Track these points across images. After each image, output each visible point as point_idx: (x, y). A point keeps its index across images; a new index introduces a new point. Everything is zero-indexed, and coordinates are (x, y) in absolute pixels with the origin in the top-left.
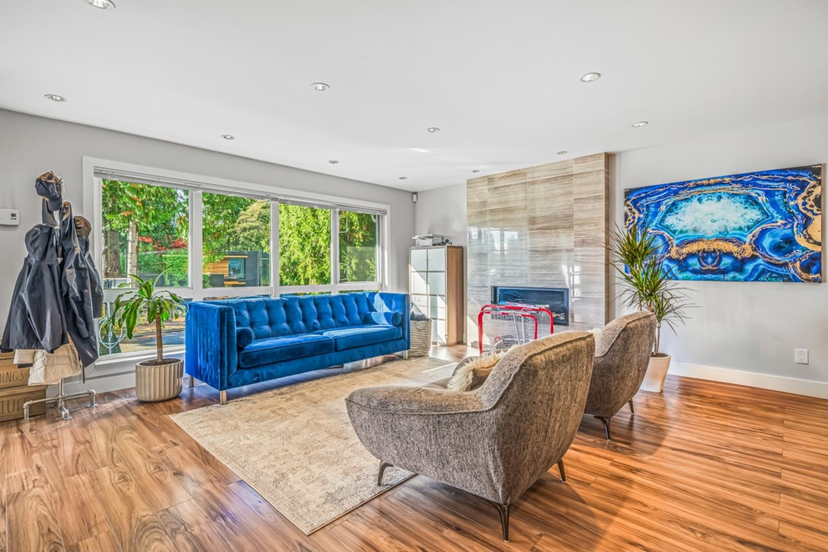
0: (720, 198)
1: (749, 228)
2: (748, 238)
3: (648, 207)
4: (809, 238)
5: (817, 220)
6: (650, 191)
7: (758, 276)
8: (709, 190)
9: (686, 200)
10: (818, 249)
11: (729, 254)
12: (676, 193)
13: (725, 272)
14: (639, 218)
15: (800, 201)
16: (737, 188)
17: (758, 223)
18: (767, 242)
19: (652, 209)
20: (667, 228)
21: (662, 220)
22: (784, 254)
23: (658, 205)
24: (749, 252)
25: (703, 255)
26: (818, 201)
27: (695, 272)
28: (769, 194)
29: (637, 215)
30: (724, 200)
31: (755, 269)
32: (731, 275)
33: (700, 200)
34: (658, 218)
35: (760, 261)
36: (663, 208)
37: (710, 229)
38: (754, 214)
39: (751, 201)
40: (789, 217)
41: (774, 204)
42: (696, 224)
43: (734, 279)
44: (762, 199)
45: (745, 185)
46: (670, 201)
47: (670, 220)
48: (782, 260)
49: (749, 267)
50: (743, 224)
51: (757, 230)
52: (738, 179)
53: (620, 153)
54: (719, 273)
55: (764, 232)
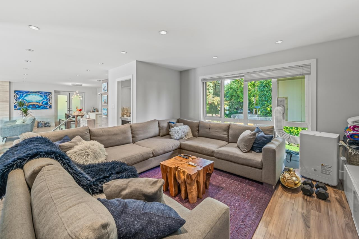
0: (36, 95)
1: (41, 101)
2: (41, 102)
3: (20, 95)
4: (50, 103)
5: (51, 100)
6: (20, 91)
7: (43, 108)
8: (34, 93)
9: (29, 94)
10: (51, 104)
11: (38, 105)
12: (27, 93)
13: (37, 108)
14: (18, 97)
15: (49, 97)
16: (39, 94)
17: (42, 100)
18: (44, 103)
19: (21, 95)
20: (25, 99)
21: (24, 98)
22: (46, 105)
23: (23, 95)
24: (41, 105)
25: (33, 105)
26: (51, 97)
27: (31, 108)
28: (44, 95)
29: (17, 96)
30: (37, 96)
31: (42, 107)
32: (38, 108)
33: (32, 95)
34: (23, 97)
35: (43, 106)
36: (24, 95)
37: (34, 100)
38: (42, 98)
39: (41, 96)
40: (47, 99)
41: (45, 97)
42: (31, 99)
43: (38, 109)
44: (43, 96)
45: (40, 93)
46: (26, 94)
47: (26, 98)
48: (46, 106)
49: (41, 107)
50: (40, 100)
51: (42, 101)
52: (39, 92)
53: (12, 82)
54: (36, 108)
55: (43, 101)
